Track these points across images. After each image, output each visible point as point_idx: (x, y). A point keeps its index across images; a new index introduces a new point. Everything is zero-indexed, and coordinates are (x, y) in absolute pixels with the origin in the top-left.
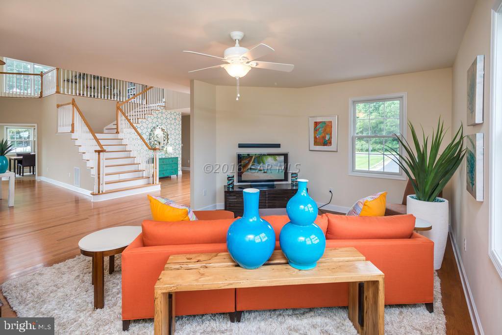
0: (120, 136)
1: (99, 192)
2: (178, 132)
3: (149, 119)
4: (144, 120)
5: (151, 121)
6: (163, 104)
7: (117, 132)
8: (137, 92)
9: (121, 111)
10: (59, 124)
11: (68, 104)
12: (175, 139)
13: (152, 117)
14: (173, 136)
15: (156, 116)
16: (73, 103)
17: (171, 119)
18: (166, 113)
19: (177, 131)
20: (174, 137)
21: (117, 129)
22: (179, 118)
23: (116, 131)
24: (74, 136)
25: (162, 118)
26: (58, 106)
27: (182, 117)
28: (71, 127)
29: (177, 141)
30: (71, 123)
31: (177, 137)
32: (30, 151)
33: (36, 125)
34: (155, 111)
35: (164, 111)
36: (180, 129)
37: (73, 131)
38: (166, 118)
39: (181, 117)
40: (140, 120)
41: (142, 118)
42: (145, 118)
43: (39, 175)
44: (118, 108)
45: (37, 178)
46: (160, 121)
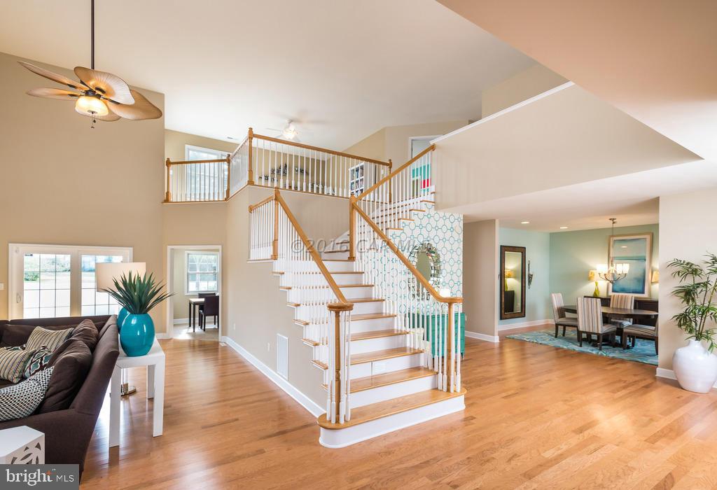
0: (356, 266)
1: (337, 421)
2: (456, 258)
3: (406, 229)
5: (409, 234)
6: (431, 198)
7: (352, 258)
8: (366, 186)
9: (360, 212)
10: (252, 243)
11: (268, 200)
12: (452, 273)
13: (412, 226)
14: (448, 266)
15: (417, 222)
16: (277, 198)
17: (444, 229)
18: (437, 217)
19: (454, 255)
20: (449, 269)
21: (351, 251)
22: (459, 227)
23: (348, 254)
24: (278, 266)
25: (429, 228)
26: (251, 209)
27: (465, 225)
28: (272, 247)
29: (454, 277)
30: (272, 239)
31: (454, 269)
32: (216, 289)
33: (219, 247)
34: (416, 212)
35: (433, 212)
36: (460, 252)
37: (275, 257)
38: (437, 229)
39: (462, 225)
41: (394, 228)
42: (399, 229)
43: (224, 334)
44: (353, 207)
45: (221, 338)
46: (426, 235)
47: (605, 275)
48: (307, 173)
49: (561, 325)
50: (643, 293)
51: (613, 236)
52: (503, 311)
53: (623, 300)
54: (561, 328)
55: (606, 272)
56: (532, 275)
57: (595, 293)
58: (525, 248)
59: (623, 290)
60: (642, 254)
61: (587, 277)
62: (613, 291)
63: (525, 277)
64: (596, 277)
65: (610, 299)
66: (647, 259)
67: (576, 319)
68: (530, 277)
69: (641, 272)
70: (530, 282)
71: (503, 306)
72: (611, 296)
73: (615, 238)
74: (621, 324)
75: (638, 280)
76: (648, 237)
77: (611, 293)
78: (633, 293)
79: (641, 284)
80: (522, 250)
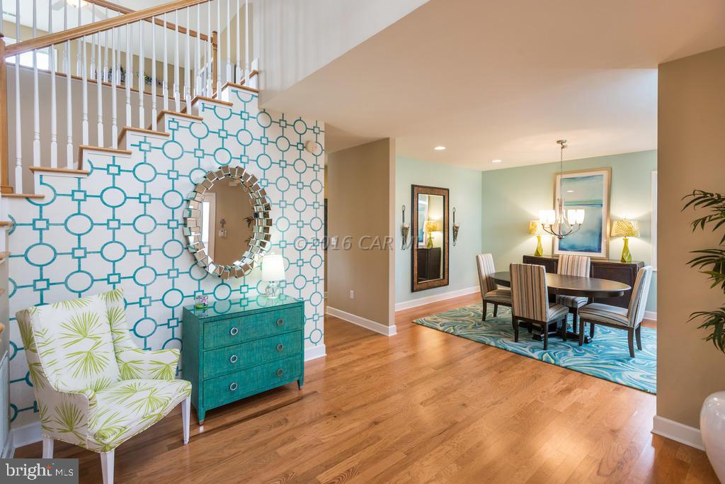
2: (310, 198)
3: (181, 135)
4: (157, 141)
5: (190, 144)
12: (301, 224)
14: (289, 212)
15: (215, 125)
17: (284, 144)
19: (306, 193)
20: (294, 217)
22: (315, 143)
25: (245, 137)
29: (307, 230)
31: (306, 217)
34: (211, 105)
38: (265, 142)
40: (131, 138)
46: (237, 150)
47: (551, 226)
48: (159, 84)
49: (490, 302)
50: (599, 250)
51: (561, 173)
52: (415, 280)
53: (575, 263)
54: (490, 307)
55: (553, 223)
56: (457, 228)
57: (537, 251)
58: (448, 190)
59: (573, 248)
60: (597, 198)
61: (527, 230)
62: (561, 249)
63: (449, 230)
64: (539, 229)
65: (557, 261)
66: (605, 203)
67: (509, 294)
68: (456, 230)
69: (596, 222)
70: (455, 237)
71: (416, 272)
72: (558, 256)
73: (564, 176)
74: (573, 302)
75: (593, 233)
76: (605, 174)
77: (557, 252)
78: (586, 251)
79: (597, 238)
80: (444, 193)
